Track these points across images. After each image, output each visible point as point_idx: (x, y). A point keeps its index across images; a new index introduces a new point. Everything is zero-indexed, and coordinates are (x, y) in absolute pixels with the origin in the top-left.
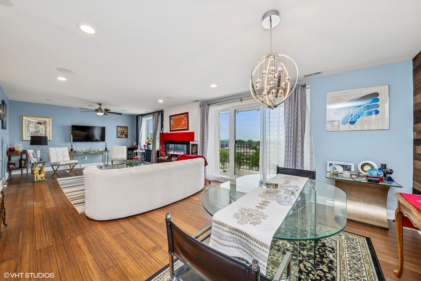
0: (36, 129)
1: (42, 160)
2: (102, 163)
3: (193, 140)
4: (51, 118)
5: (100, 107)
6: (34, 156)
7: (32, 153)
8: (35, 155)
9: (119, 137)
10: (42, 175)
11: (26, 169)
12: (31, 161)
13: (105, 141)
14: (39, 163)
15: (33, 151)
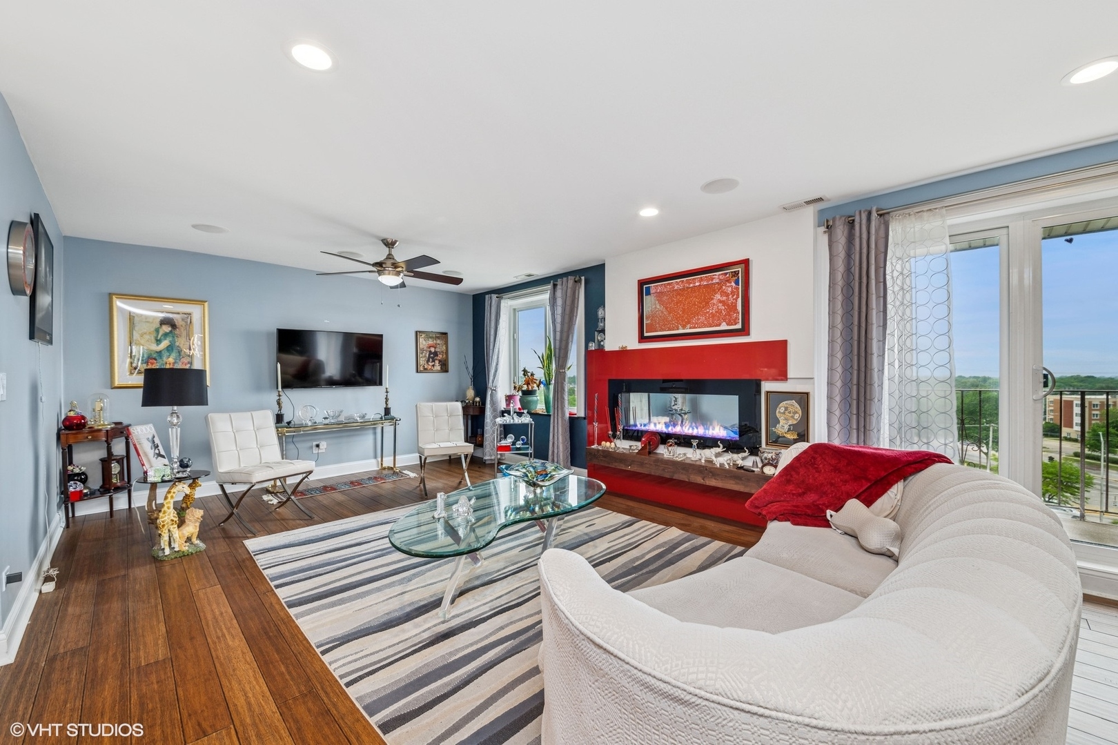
0: (158, 345)
1: (187, 466)
2: (374, 461)
3: (783, 375)
4: (206, 304)
5: (390, 254)
6: (157, 451)
7: (150, 437)
8: (160, 448)
9: (422, 369)
10: (192, 528)
11: (127, 495)
12: (146, 473)
13: (381, 384)
14: (180, 480)
15: (153, 431)
